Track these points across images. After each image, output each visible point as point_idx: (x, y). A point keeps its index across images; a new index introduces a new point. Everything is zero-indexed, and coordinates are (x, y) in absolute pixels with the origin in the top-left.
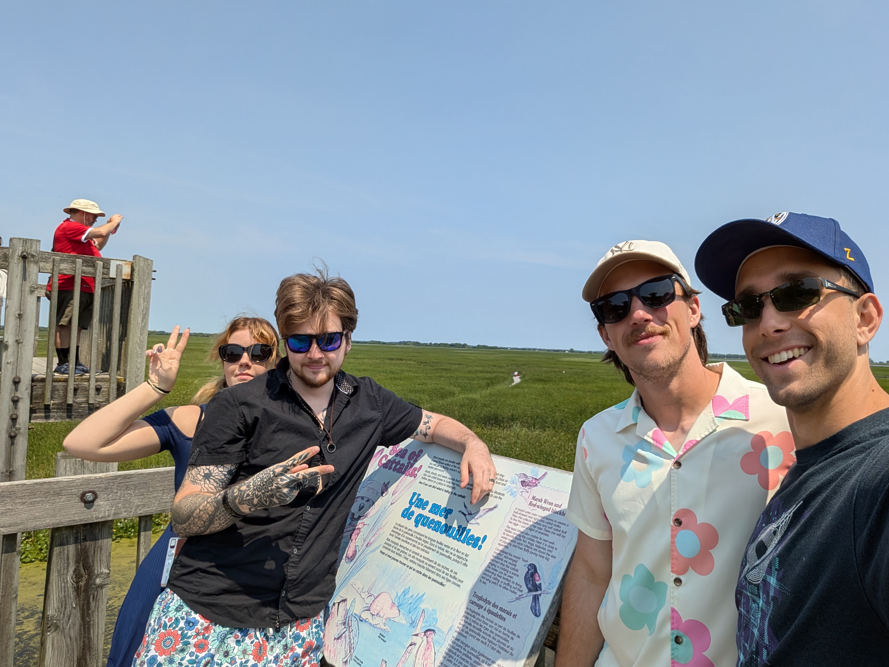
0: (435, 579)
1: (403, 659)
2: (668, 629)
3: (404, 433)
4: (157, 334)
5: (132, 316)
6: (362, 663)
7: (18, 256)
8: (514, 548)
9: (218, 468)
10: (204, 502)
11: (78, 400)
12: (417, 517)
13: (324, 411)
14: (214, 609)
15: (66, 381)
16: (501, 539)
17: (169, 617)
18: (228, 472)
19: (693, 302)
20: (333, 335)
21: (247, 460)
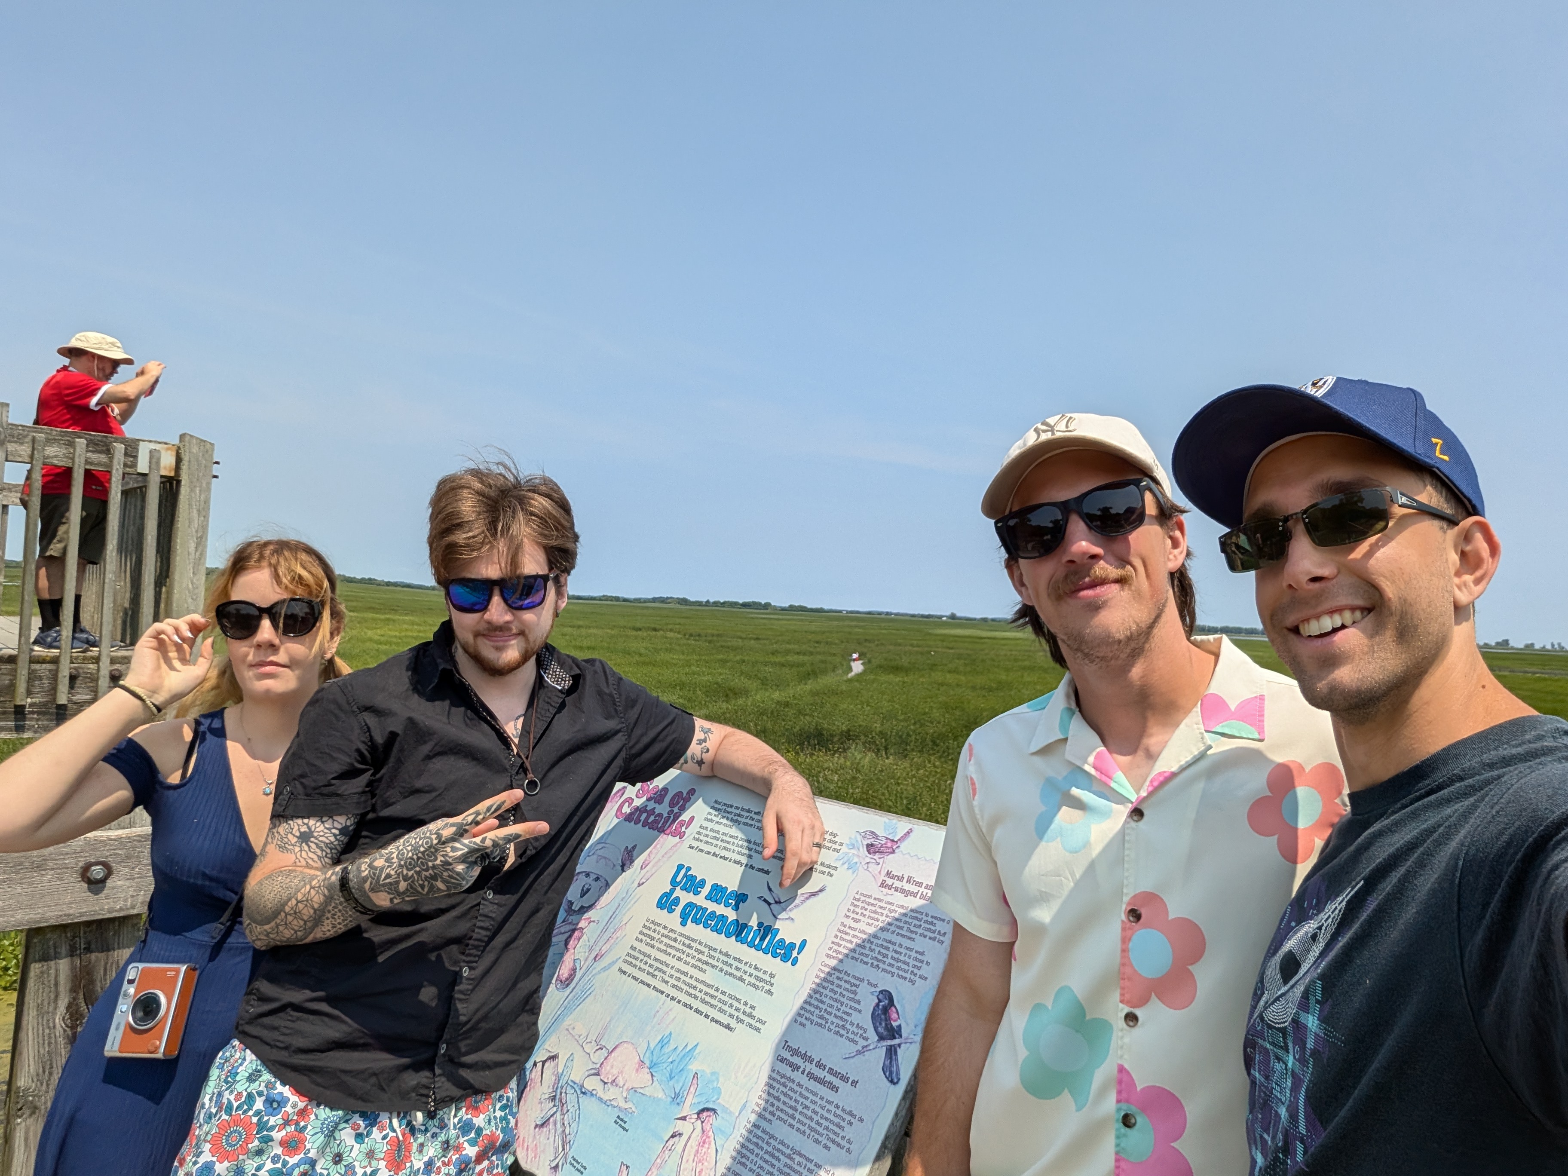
0: (716, 1018)
1: (658, 1160)
2: (1111, 1100)
3: (662, 759)
5: (178, 542)
6: (585, 1169)
8: (854, 961)
9: (323, 822)
10: (305, 885)
11: (78, 697)
12: (684, 909)
13: (517, 719)
14: (314, 1076)
15: (55, 661)
16: (831, 945)
17: (236, 1093)
18: (340, 830)
19: (1176, 527)
20: (532, 580)
21: (374, 809)
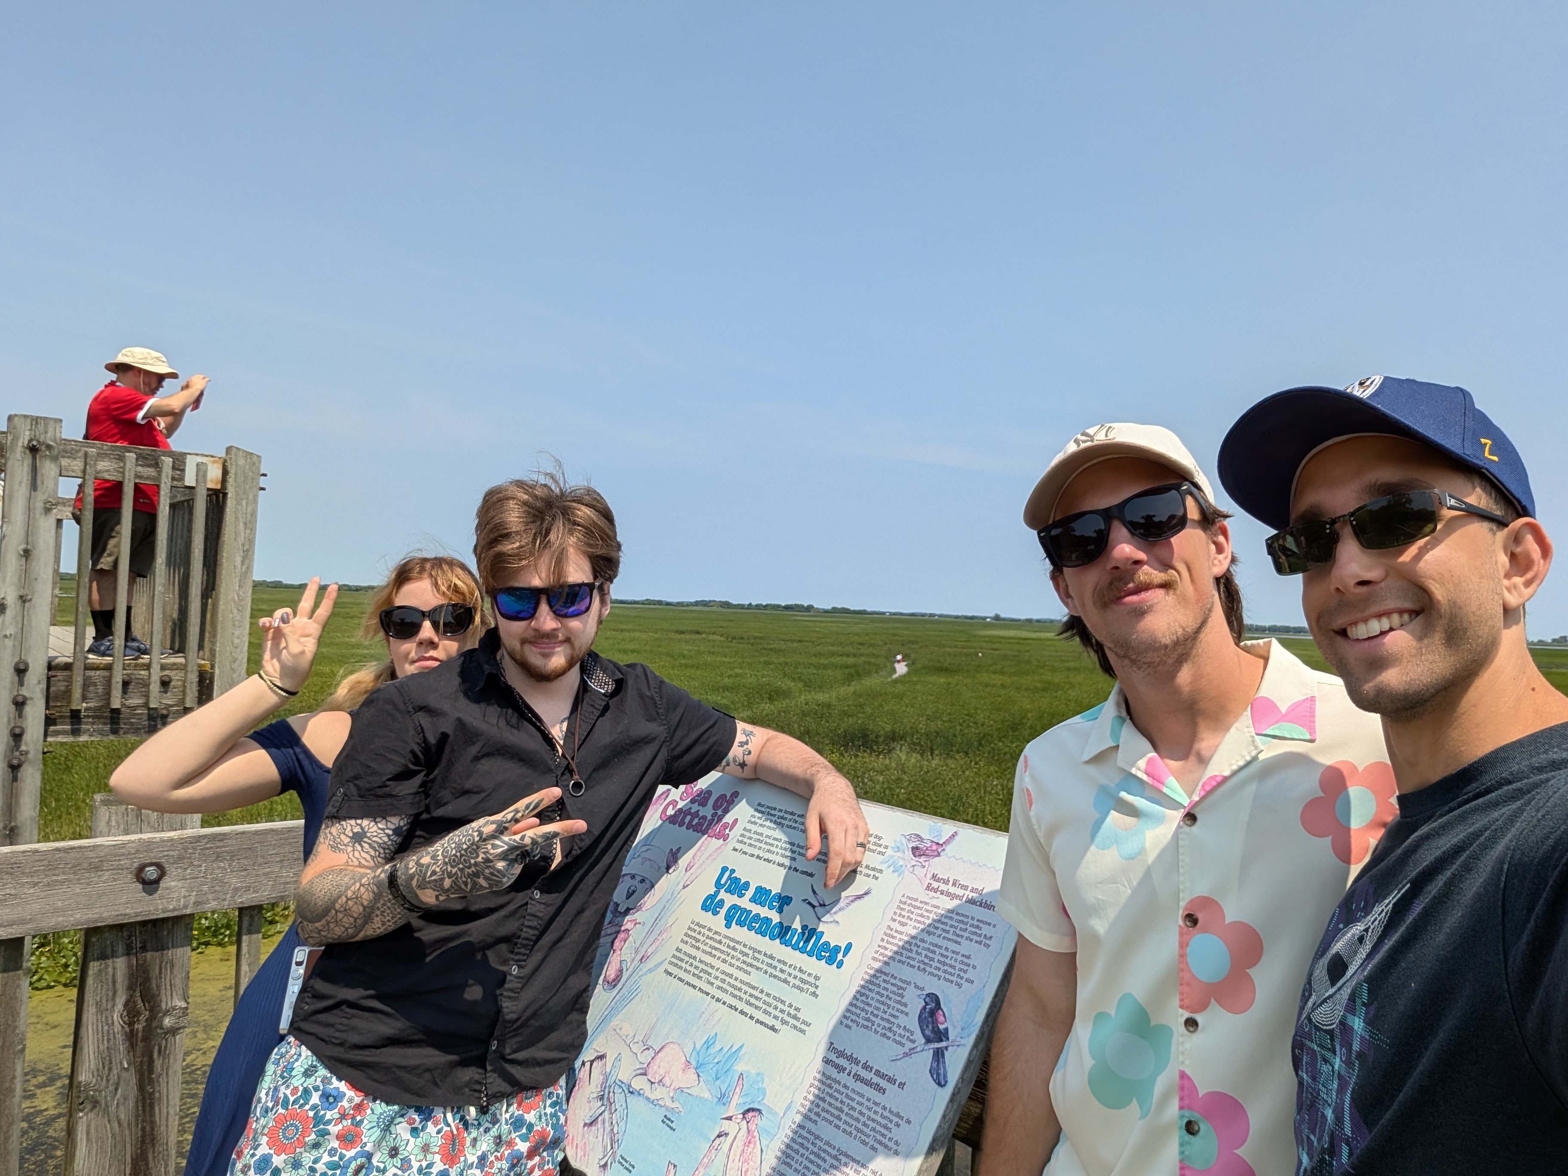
0: (761, 1019)
1: (705, 1160)
2: (1173, 1111)
3: (704, 761)
4: (268, 586)
5: (225, 554)
6: (633, 1167)
7: (23, 446)
8: (900, 964)
9: (376, 823)
10: (354, 884)
11: (130, 701)
12: (729, 911)
13: (563, 722)
14: (371, 1072)
15: (109, 668)
16: (878, 949)
17: (292, 1087)
18: (393, 830)
19: (1219, 531)
20: (577, 588)
21: (427, 810)
